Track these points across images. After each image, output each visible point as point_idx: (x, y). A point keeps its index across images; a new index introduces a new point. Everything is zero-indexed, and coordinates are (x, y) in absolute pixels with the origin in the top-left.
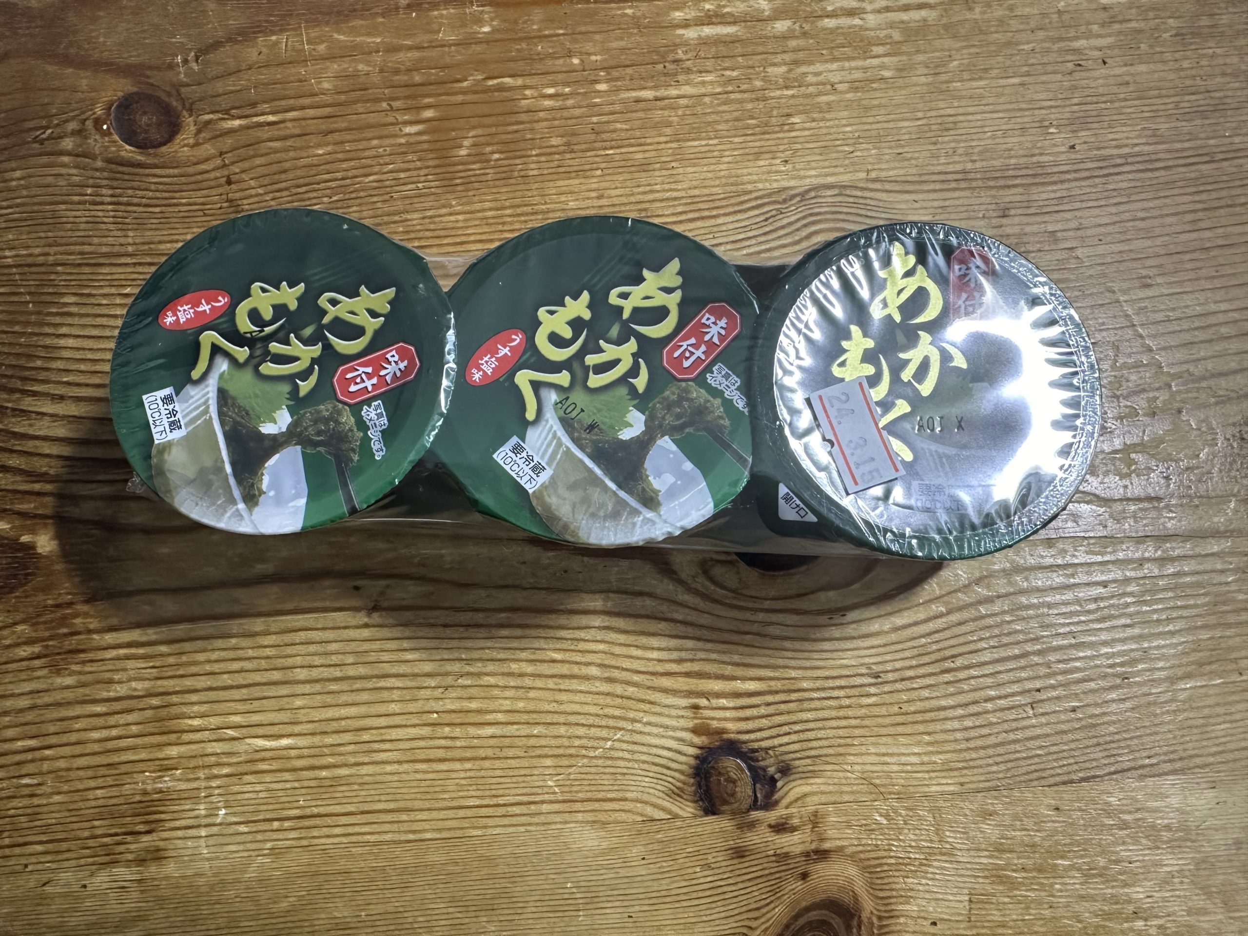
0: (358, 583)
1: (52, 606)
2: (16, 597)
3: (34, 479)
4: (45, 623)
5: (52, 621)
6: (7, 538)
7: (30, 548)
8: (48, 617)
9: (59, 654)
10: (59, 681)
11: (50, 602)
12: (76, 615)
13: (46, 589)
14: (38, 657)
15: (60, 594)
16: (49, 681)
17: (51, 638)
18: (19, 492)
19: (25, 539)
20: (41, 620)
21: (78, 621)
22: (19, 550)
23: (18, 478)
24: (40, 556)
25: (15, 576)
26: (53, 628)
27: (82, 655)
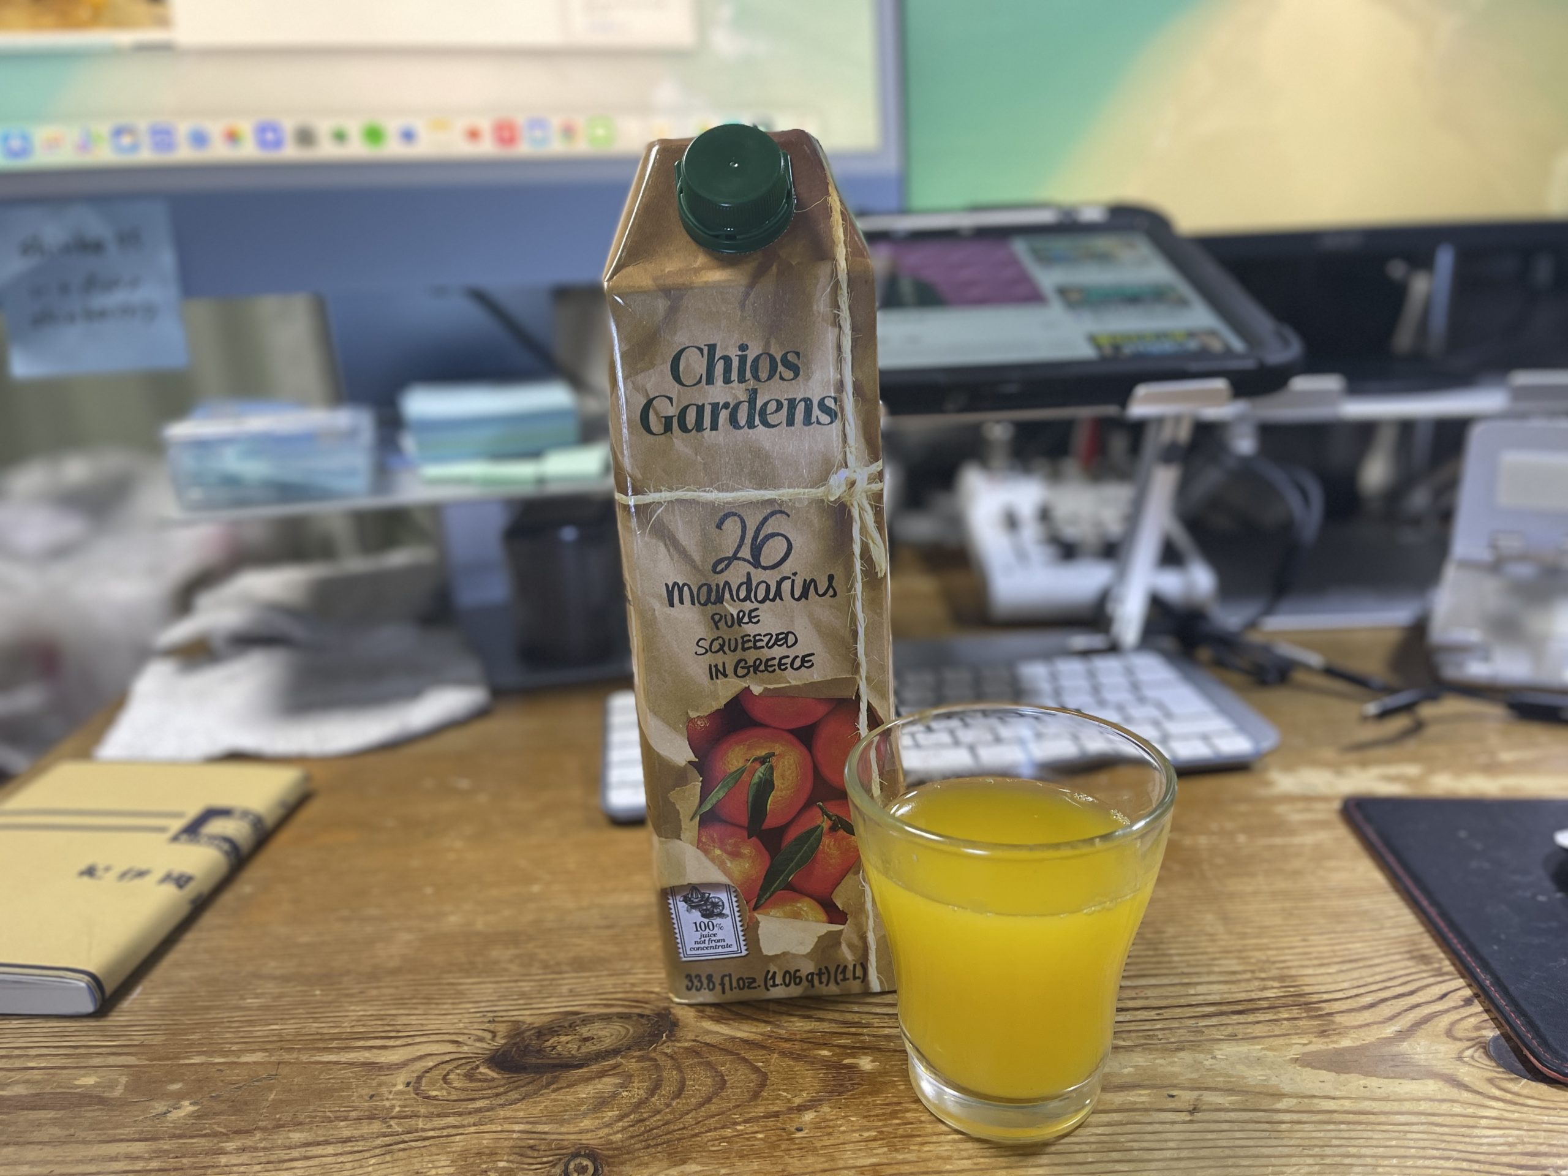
0: (1174, 1093)
1: (881, 1105)
2: (844, 1099)
3: (849, 1025)
4: (877, 1116)
5: (884, 1114)
6: (830, 1061)
7: (852, 1067)
8: (879, 1111)
9: (896, 1137)
10: (900, 1157)
11: (878, 1102)
12: (908, 1110)
13: (874, 1093)
14: (875, 1140)
15: (888, 1097)
16: (889, 1156)
17: (885, 1126)
18: (836, 1033)
19: (846, 1062)
20: (872, 1113)
21: (908, 1115)
22: (842, 1069)
23: (834, 1025)
24: (862, 1073)
25: (842, 1085)
26: (886, 1119)
27: (918, 1139)
